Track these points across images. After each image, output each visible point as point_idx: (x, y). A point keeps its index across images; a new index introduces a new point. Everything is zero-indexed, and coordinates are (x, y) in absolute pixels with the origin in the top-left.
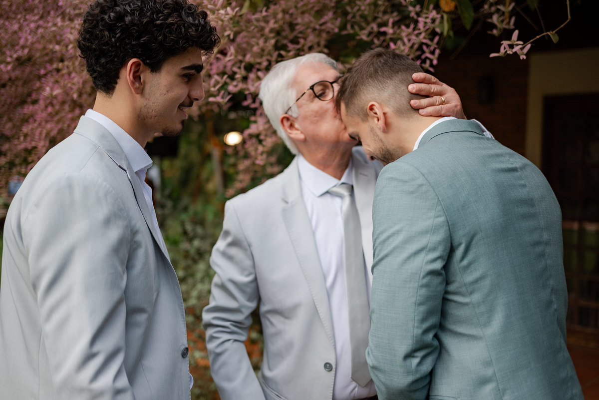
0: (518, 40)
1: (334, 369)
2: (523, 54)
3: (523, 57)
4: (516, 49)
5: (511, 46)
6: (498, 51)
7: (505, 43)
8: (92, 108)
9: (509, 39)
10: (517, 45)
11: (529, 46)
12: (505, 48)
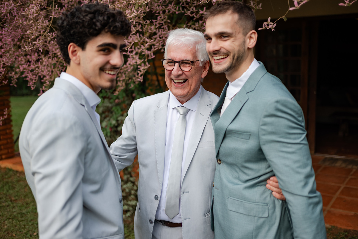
0: (271, 22)
1: (159, 199)
2: (273, 28)
3: (273, 30)
4: (270, 26)
5: (268, 25)
6: (262, 27)
7: (265, 23)
8: (65, 71)
9: (266, 21)
10: (271, 24)
11: (275, 24)
12: (265, 26)
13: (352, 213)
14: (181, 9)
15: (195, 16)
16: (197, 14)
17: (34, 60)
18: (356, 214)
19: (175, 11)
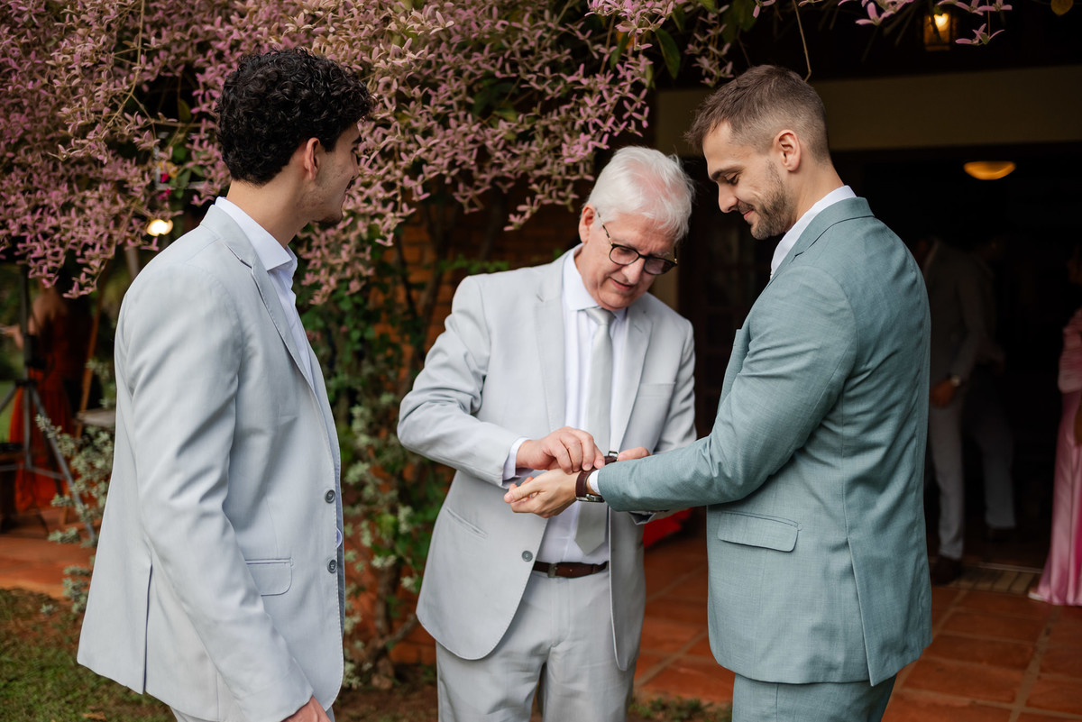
13: (964, 701)
14: (507, 66)
15: (549, 91)
16: (555, 86)
17: (57, 204)
18: (974, 702)
19: (491, 69)
